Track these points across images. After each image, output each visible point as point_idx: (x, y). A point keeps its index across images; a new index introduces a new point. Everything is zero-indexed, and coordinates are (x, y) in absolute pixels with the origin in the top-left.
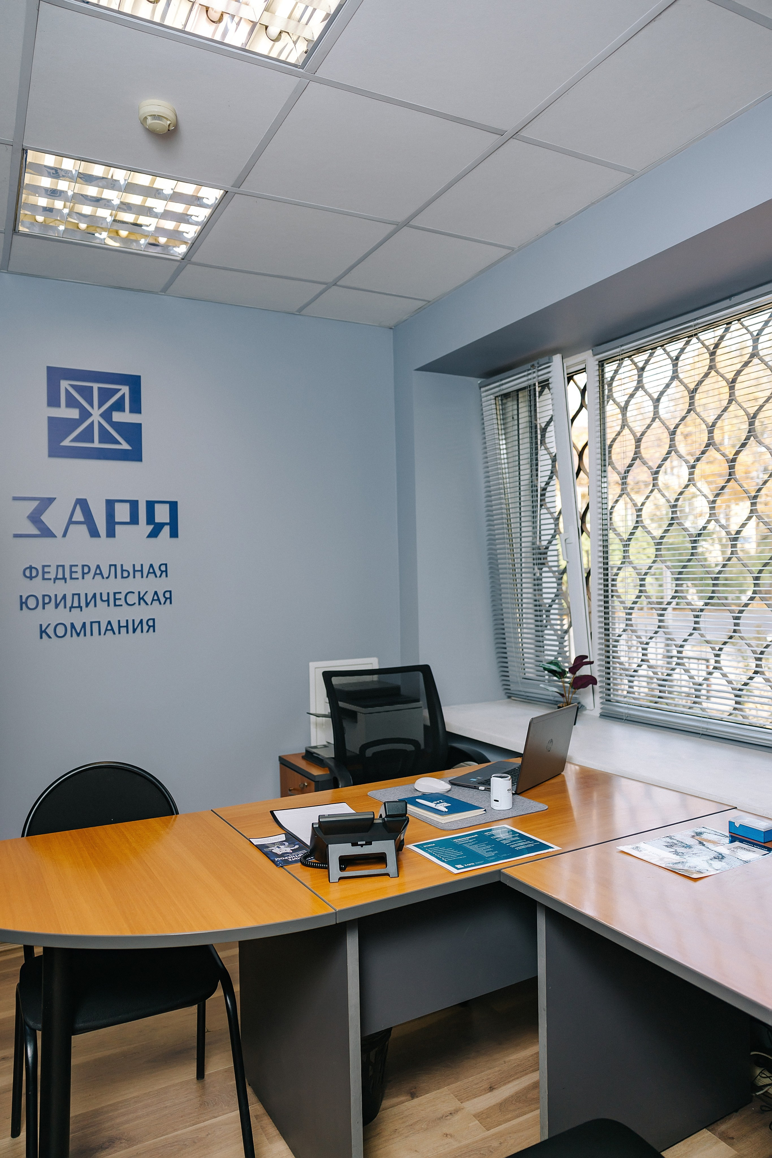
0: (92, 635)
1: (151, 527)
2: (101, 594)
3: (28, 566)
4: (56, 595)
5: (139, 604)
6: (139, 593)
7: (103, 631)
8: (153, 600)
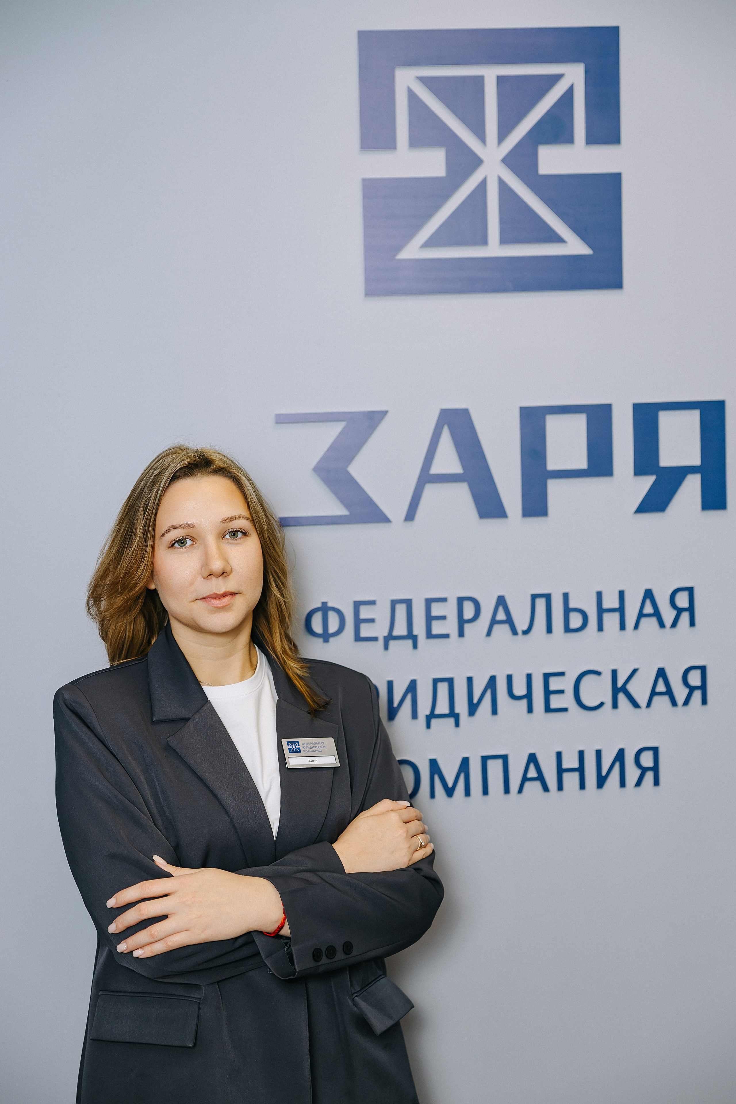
0: (485, 791)
1: (648, 482)
2: (509, 678)
3: (319, 605)
4: (390, 684)
5: (615, 705)
6: (614, 673)
7: (514, 785)
8: (653, 693)
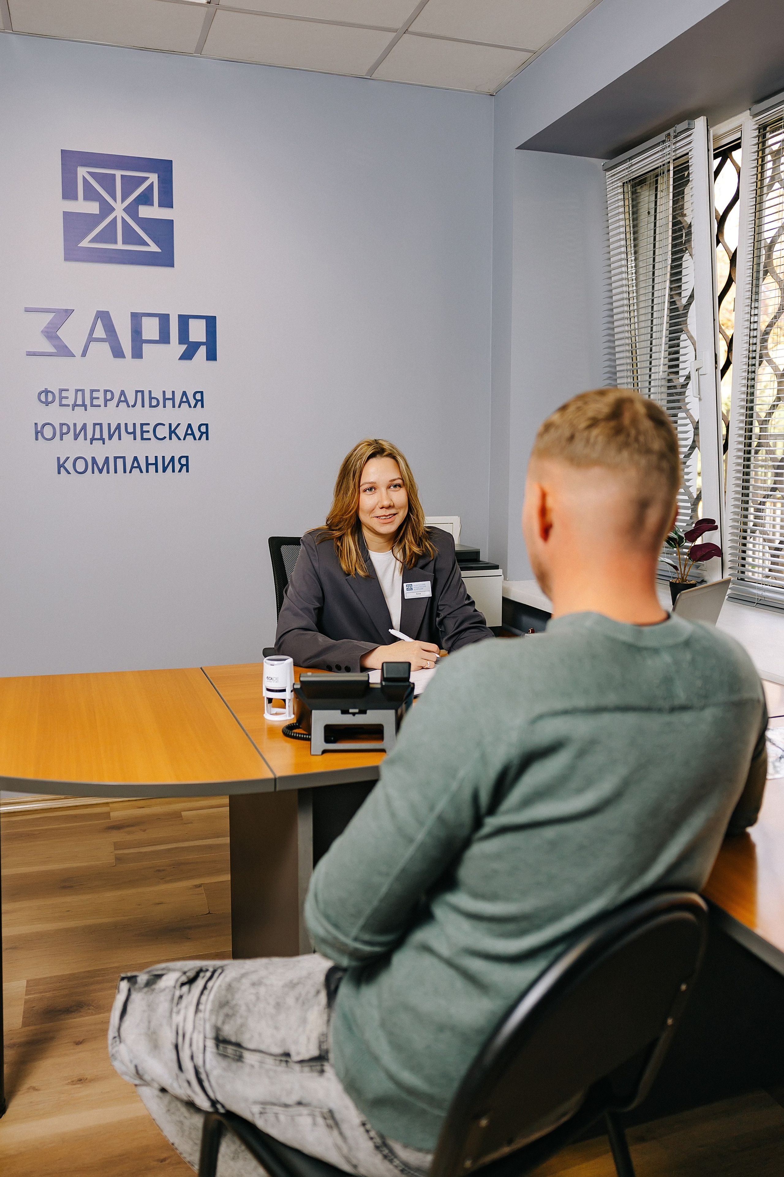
0: (116, 472)
1: (184, 347)
2: (126, 424)
3: (44, 390)
4: (75, 425)
5: (170, 438)
6: (170, 425)
7: (128, 470)
8: (186, 434)
